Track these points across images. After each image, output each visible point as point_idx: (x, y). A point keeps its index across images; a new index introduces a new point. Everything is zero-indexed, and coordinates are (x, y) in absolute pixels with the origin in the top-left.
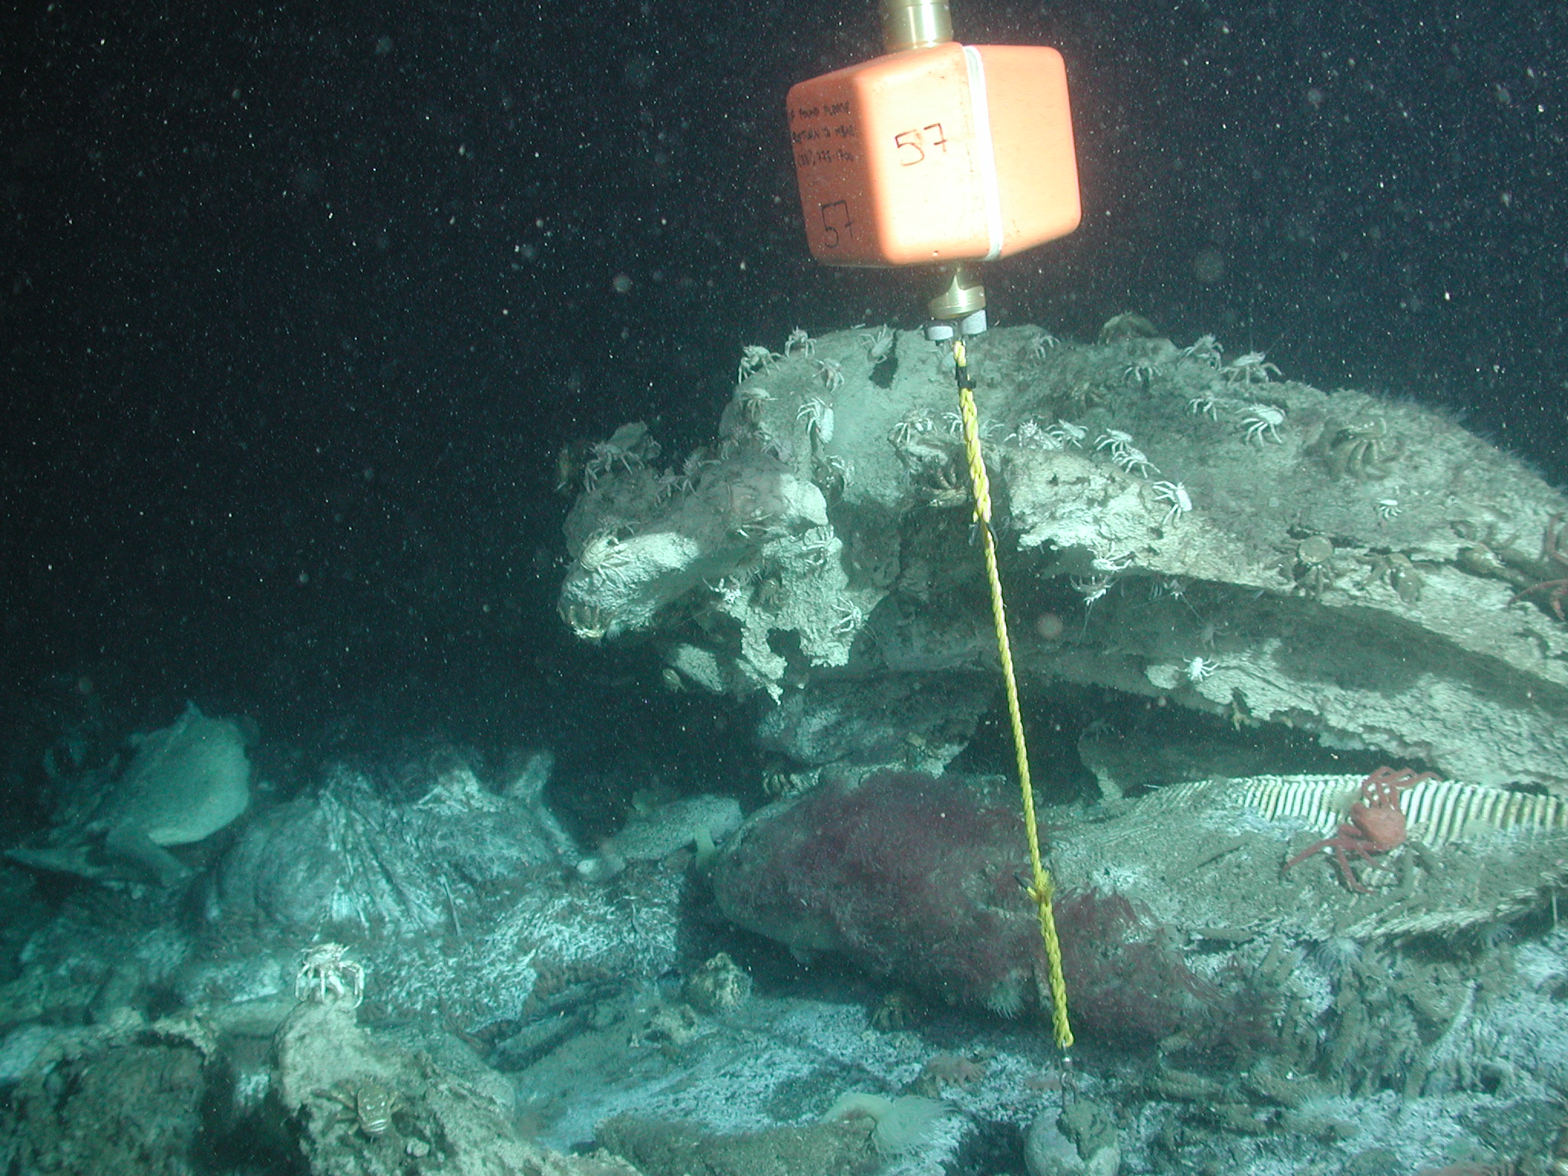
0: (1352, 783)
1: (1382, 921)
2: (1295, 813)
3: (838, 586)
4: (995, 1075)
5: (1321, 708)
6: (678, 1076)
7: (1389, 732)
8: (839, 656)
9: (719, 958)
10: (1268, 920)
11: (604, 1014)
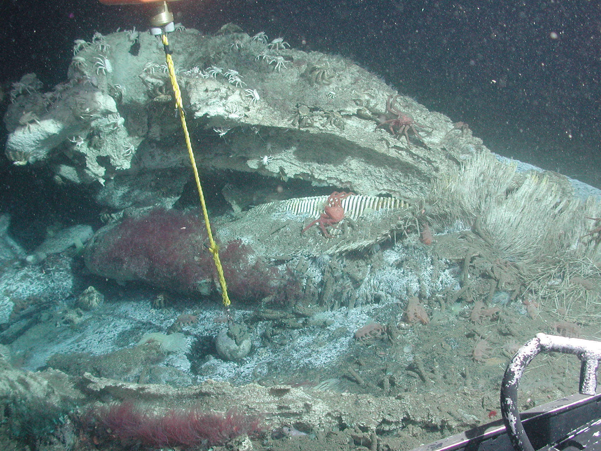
0: (323, 199)
1: (338, 247)
2: (305, 211)
3: (124, 137)
4: (202, 319)
5: (312, 172)
6: (78, 336)
7: (336, 179)
8: (127, 165)
9: (91, 288)
10: (298, 251)
11: (44, 316)
